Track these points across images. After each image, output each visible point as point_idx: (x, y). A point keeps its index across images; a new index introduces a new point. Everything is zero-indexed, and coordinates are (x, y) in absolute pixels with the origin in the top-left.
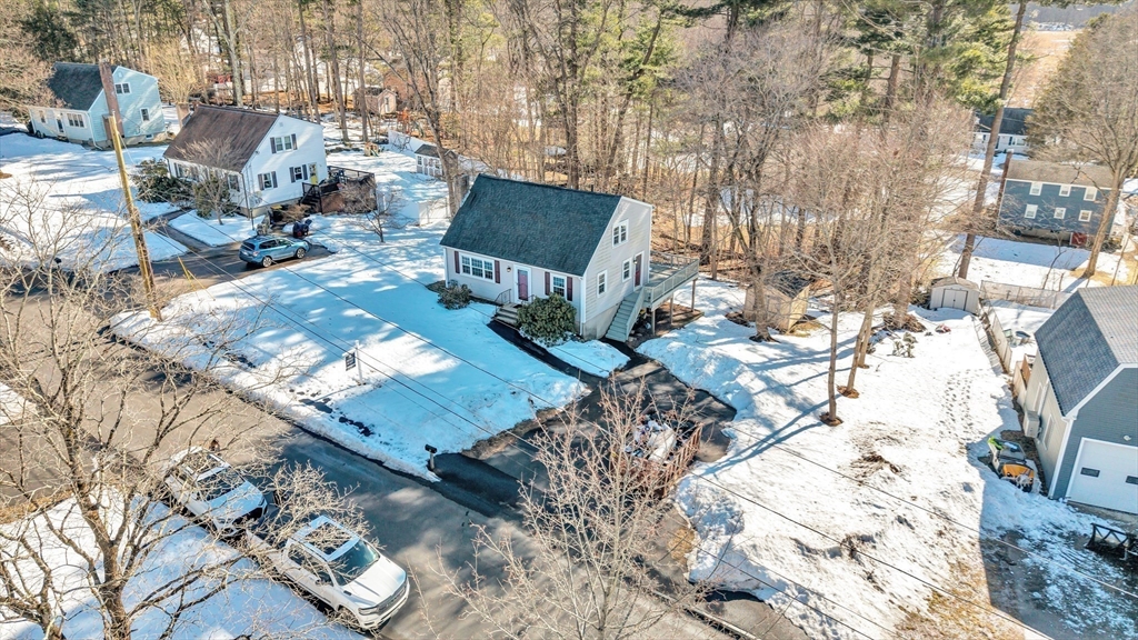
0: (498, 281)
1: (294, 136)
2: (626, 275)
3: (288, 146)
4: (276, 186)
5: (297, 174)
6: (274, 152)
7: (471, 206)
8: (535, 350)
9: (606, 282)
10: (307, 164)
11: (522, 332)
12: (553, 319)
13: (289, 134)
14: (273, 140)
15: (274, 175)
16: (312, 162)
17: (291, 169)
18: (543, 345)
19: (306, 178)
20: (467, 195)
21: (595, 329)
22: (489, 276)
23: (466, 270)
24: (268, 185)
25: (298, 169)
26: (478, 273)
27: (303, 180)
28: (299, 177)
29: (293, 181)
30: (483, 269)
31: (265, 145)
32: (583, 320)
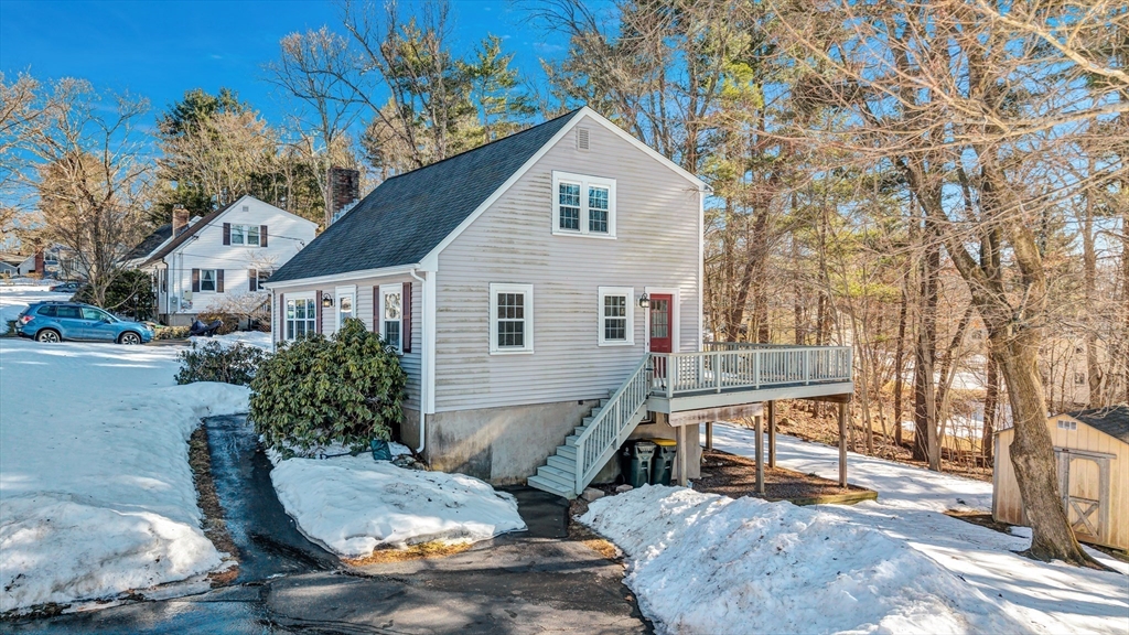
1: (264, 229)
2: (615, 330)
3: (252, 239)
4: (221, 290)
6: (227, 241)
9: (528, 320)
13: (258, 223)
14: (227, 227)
15: (221, 274)
17: (252, 272)
21: (482, 449)
23: (291, 331)
24: (208, 286)
26: (301, 330)
29: (253, 288)
31: (213, 229)
32: (427, 404)
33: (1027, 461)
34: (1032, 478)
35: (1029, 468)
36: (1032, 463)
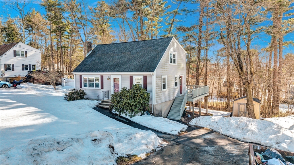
0: (102, 88)
1: (26, 52)
2: (176, 85)
3: (22, 55)
4: (13, 70)
5: (25, 67)
6: (15, 56)
7: (91, 56)
8: (122, 119)
9: (166, 83)
10: (32, 64)
11: (113, 111)
12: (134, 97)
13: (24, 50)
14: (15, 51)
15: (13, 65)
16: (34, 64)
17: (23, 65)
18: (127, 117)
19: (30, 70)
20: (90, 52)
21: (161, 111)
22: (97, 86)
23: (85, 85)
24: (9, 69)
25: (27, 66)
26: (91, 85)
27: (28, 70)
28: (26, 69)
29: (23, 70)
30: (94, 82)
31: (10, 52)
32: (154, 103)
33: (250, 106)
34: (251, 109)
35: (250, 108)
36: (251, 107)
